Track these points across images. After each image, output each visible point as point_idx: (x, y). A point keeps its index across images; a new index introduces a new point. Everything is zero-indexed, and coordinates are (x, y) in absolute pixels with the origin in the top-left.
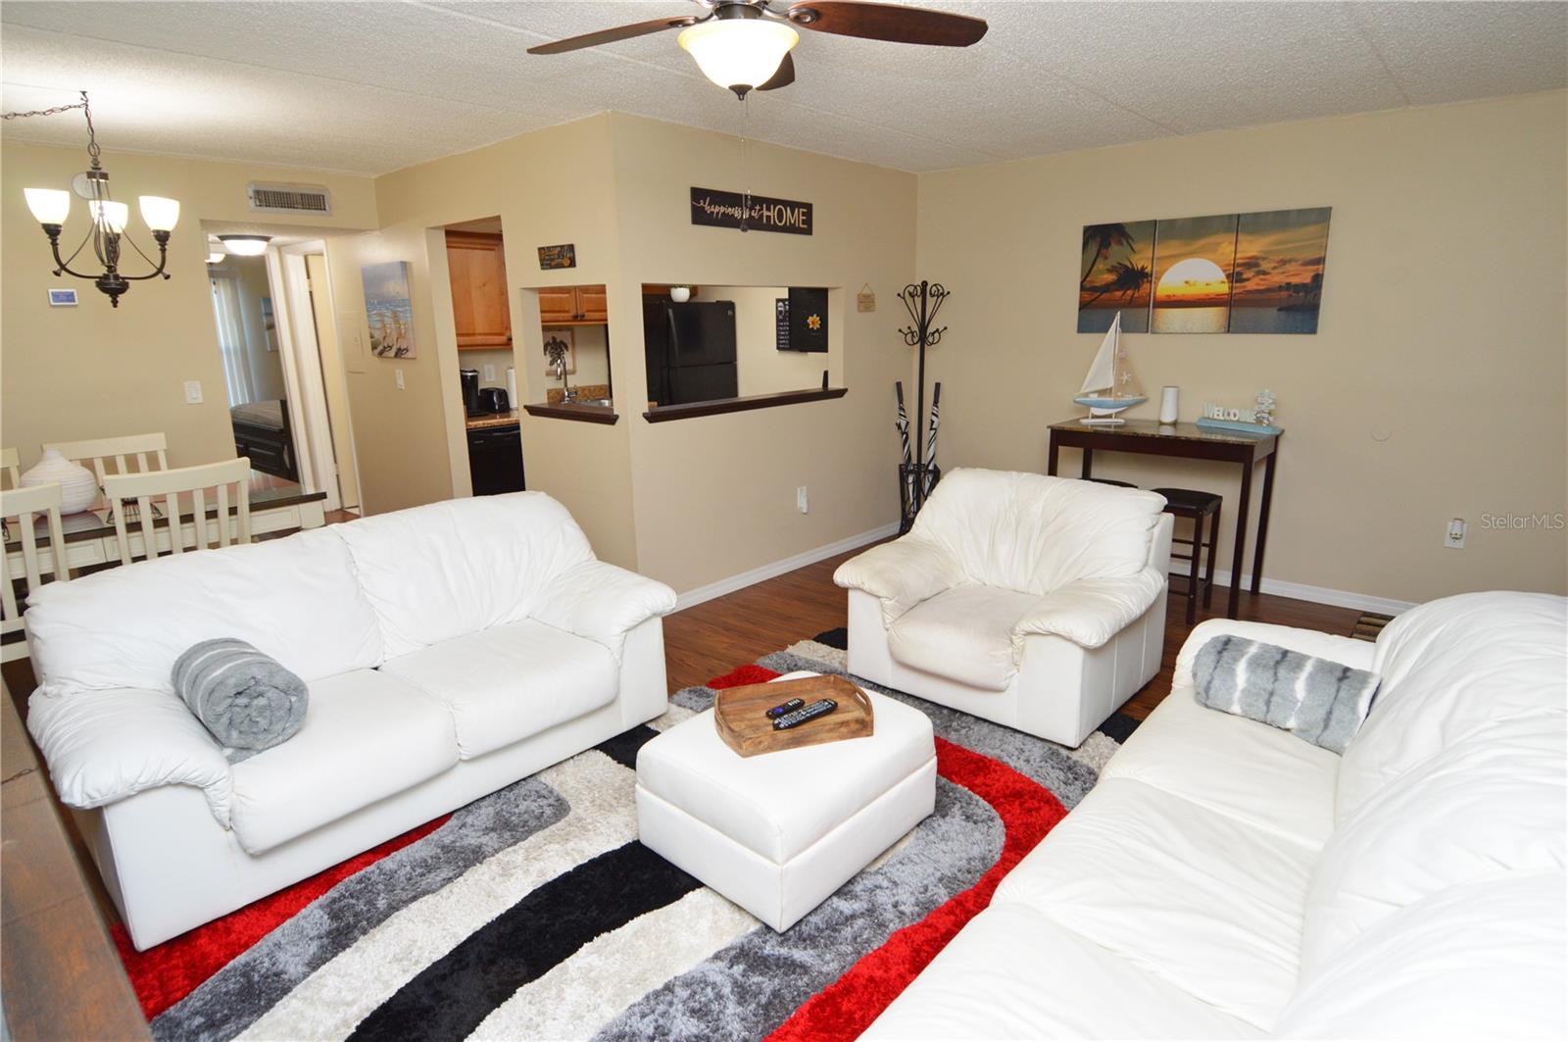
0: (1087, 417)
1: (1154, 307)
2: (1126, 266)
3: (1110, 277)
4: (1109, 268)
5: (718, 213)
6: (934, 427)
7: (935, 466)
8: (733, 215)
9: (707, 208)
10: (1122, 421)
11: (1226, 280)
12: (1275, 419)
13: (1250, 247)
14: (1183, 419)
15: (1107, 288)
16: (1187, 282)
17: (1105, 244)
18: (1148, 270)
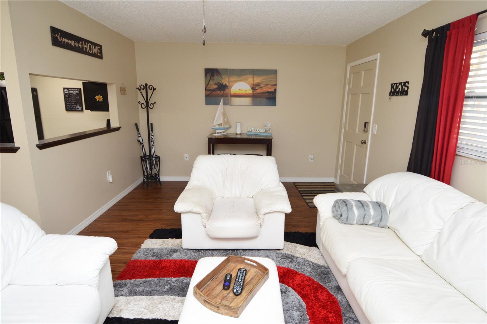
0: (215, 133)
1: (230, 97)
2: (220, 83)
3: (216, 87)
4: (215, 83)
5: (64, 42)
6: (153, 140)
7: (156, 155)
8: (71, 44)
9: (59, 38)
10: (226, 134)
11: (251, 89)
12: (271, 131)
13: (257, 80)
14: (243, 132)
15: (214, 90)
16: (240, 89)
17: (212, 75)
18: (227, 85)
